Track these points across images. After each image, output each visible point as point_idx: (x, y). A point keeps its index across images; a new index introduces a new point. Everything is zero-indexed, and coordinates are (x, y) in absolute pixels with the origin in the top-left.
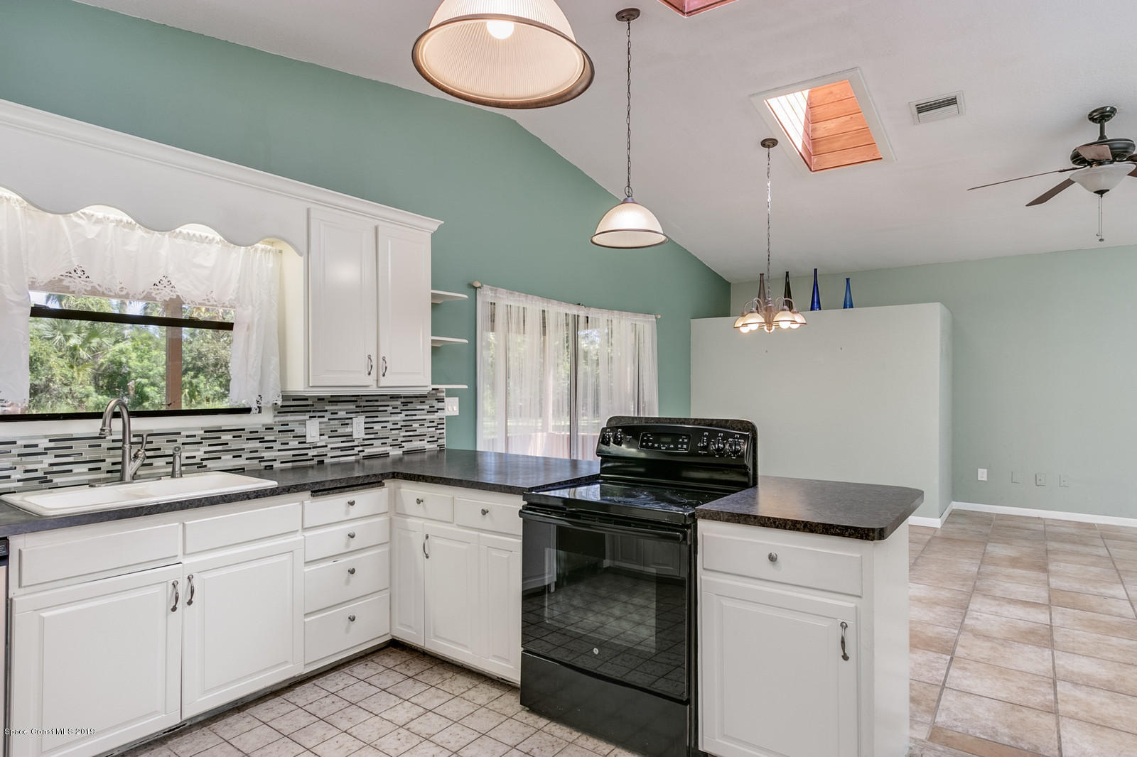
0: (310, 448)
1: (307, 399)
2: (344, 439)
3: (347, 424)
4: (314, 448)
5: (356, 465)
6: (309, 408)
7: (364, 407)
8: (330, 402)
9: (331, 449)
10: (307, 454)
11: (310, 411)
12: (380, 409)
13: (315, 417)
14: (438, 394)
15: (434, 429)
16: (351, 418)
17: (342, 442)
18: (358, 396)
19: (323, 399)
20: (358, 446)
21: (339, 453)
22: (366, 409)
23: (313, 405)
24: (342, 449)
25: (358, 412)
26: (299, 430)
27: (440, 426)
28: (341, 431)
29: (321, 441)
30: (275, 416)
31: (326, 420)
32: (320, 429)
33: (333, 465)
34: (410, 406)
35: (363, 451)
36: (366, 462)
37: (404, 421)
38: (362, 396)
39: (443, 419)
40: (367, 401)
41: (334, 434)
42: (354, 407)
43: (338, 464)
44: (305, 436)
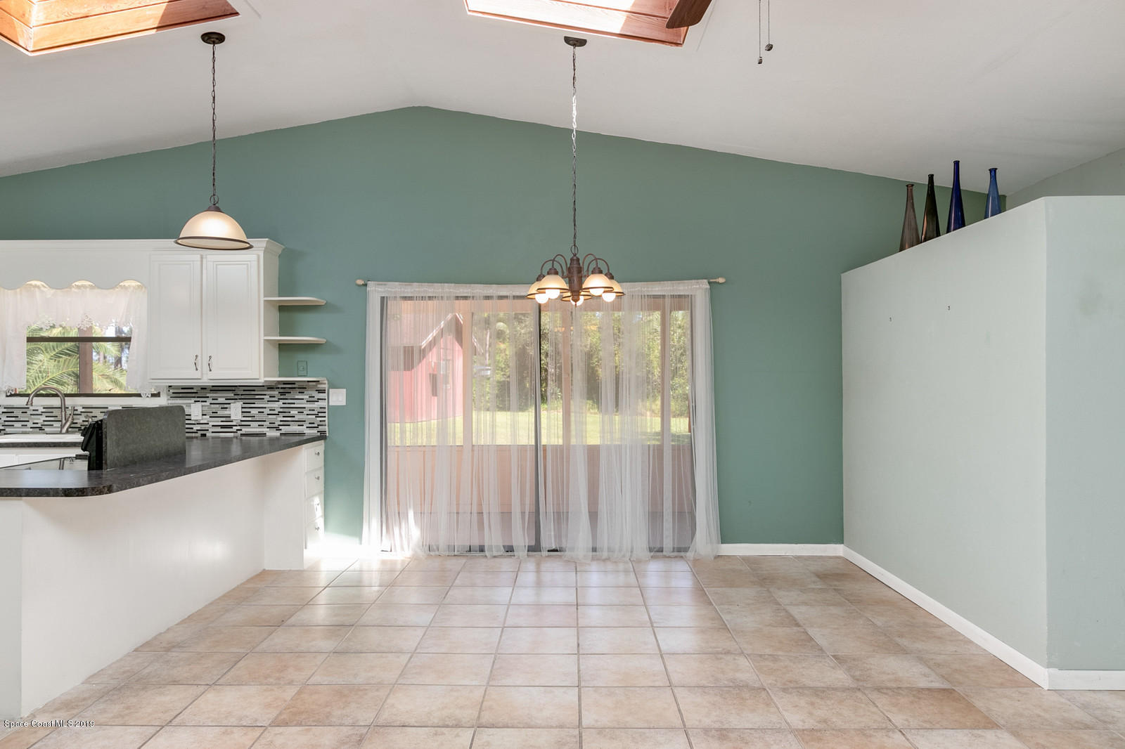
0: (195, 424)
1: (192, 388)
2: (224, 419)
3: (226, 408)
4: (197, 424)
5: (235, 440)
6: (194, 395)
7: (241, 395)
8: (211, 390)
9: (213, 426)
10: (192, 428)
11: (195, 397)
12: (257, 397)
13: (199, 401)
14: (319, 386)
15: (314, 416)
16: (229, 404)
17: (221, 421)
18: (236, 386)
19: (205, 389)
20: (236, 426)
21: (219, 429)
22: (243, 397)
23: (197, 393)
24: (223, 427)
25: (237, 399)
27: (320, 415)
28: (221, 413)
29: (203, 419)
30: (168, 400)
31: (208, 404)
32: (203, 410)
33: (213, 438)
34: (287, 396)
35: (241, 430)
36: (244, 438)
37: (281, 408)
38: (239, 386)
39: (325, 408)
40: (244, 390)
41: (214, 415)
42: (232, 395)
43: (219, 438)
44: (190, 415)
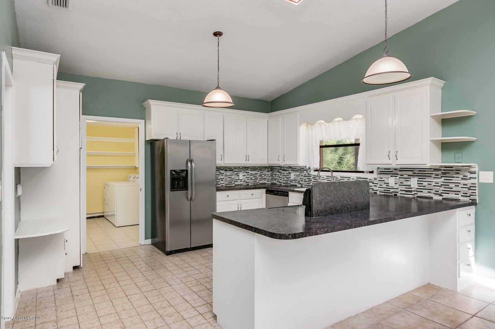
0: (391, 188)
1: (390, 169)
2: (407, 187)
3: (408, 181)
4: (392, 188)
5: (413, 200)
6: (390, 173)
7: (417, 173)
8: (400, 170)
9: (401, 190)
10: (390, 191)
11: (391, 174)
12: (427, 175)
13: (393, 176)
14: (470, 169)
15: (467, 189)
16: (410, 178)
17: (405, 188)
18: (414, 168)
19: (397, 169)
20: (414, 191)
21: (404, 192)
22: (418, 175)
23: (392, 172)
24: (406, 191)
25: (414, 176)
26: (386, 181)
27: (472, 188)
28: (405, 183)
29: (395, 186)
30: (377, 175)
31: (398, 178)
32: (395, 181)
33: (401, 197)
34: (447, 175)
35: (417, 194)
36: (419, 199)
37: (443, 182)
38: (416, 168)
39: (476, 184)
40: (419, 171)
41: (401, 184)
42: (412, 173)
43: (404, 197)
44: (389, 183)
